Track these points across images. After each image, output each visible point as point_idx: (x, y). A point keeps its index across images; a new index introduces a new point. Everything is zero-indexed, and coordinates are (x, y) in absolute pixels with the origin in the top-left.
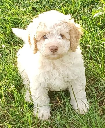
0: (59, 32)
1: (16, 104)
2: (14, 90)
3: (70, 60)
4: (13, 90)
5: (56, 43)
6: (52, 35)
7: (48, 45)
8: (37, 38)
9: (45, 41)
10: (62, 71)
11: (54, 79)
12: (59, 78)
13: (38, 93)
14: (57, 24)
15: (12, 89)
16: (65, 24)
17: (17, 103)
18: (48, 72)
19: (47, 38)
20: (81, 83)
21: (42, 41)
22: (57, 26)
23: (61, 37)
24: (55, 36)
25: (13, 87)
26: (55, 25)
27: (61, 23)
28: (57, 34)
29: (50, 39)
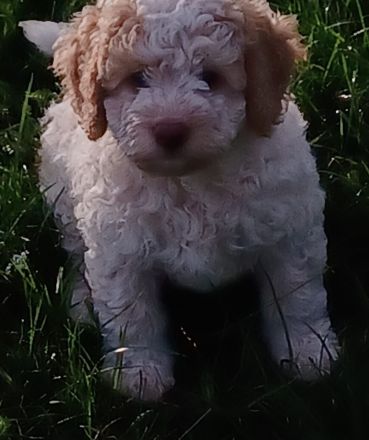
0: (198, 61)
1: (32, 333)
2: (27, 275)
3: (246, 169)
4: (23, 274)
5: (182, 108)
6: (170, 73)
7: (147, 116)
8: (108, 77)
9: (138, 97)
10: (216, 215)
11: (181, 248)
12: (202, 242)
13: (117, 292)
14: (193, 28)
15: (19, 267)
16: (224, 30)
17: (38, 326)
18: (154, 218)
19: (148, 87)
20: (303, 256)
21: (125, 93)
22: (191, 36)
23: (203, 85)
24: (182, 77)
25: (20, 261)
26: (183, 33)
27: (210, 25)
28: (191, 72)
29: (157, 91)
